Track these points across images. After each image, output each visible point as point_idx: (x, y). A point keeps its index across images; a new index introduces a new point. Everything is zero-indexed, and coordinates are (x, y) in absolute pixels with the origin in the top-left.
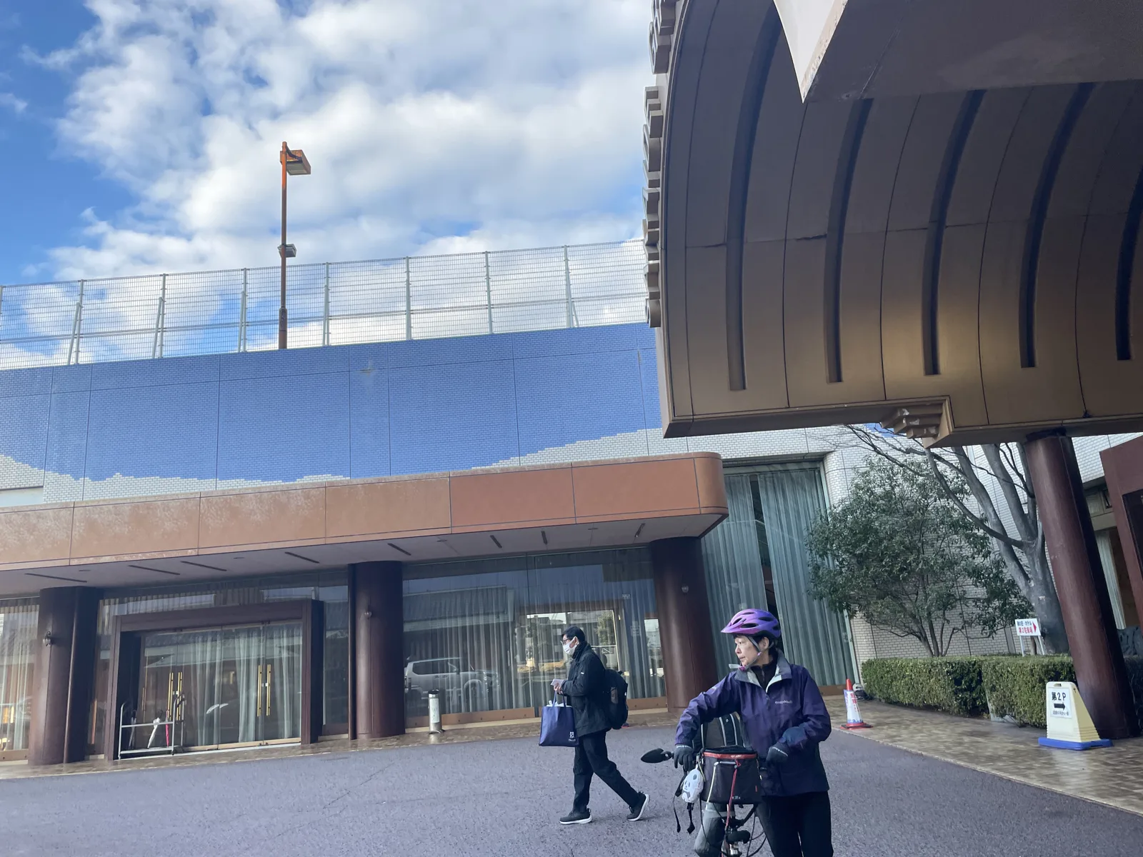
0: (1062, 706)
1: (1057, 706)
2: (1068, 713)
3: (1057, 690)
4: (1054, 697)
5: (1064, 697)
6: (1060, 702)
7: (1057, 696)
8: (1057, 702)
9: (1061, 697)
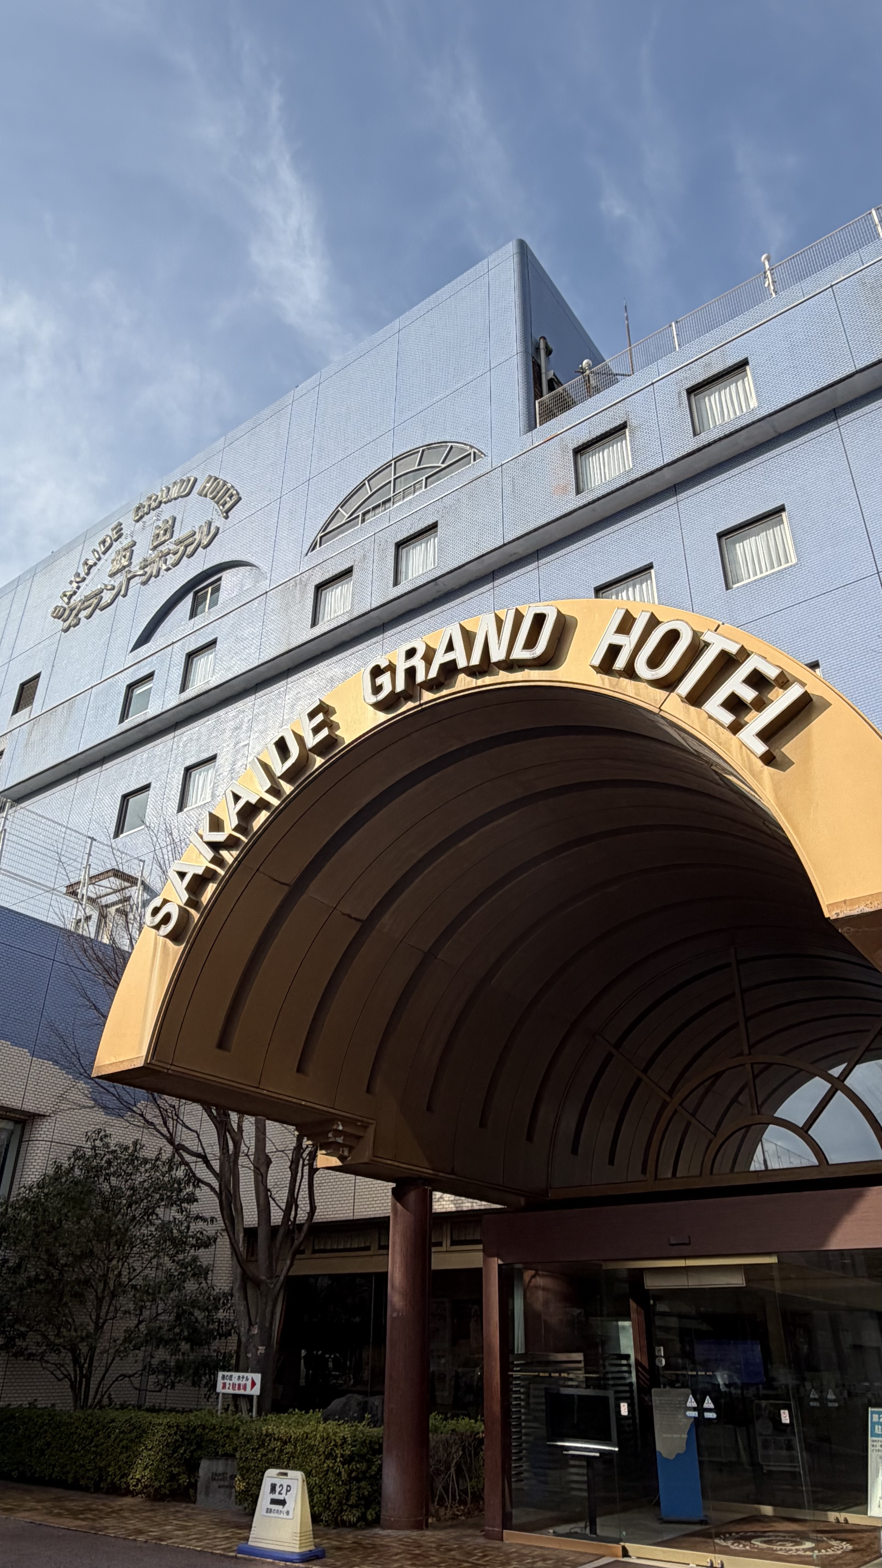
0: (283, 1503)
1: (274, 1502)
2: (288, 1513)
3: (278, 1481)
4: (273, 1488)
5: (288, 1491)
6: (281, 1497)
7: (278, 1489)
8: (276, 1496)
9: (284, 1491)
